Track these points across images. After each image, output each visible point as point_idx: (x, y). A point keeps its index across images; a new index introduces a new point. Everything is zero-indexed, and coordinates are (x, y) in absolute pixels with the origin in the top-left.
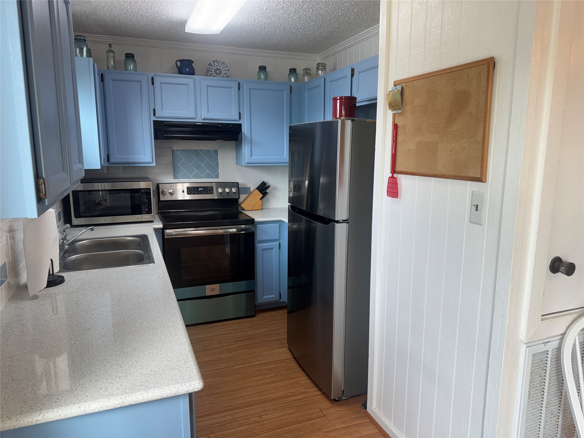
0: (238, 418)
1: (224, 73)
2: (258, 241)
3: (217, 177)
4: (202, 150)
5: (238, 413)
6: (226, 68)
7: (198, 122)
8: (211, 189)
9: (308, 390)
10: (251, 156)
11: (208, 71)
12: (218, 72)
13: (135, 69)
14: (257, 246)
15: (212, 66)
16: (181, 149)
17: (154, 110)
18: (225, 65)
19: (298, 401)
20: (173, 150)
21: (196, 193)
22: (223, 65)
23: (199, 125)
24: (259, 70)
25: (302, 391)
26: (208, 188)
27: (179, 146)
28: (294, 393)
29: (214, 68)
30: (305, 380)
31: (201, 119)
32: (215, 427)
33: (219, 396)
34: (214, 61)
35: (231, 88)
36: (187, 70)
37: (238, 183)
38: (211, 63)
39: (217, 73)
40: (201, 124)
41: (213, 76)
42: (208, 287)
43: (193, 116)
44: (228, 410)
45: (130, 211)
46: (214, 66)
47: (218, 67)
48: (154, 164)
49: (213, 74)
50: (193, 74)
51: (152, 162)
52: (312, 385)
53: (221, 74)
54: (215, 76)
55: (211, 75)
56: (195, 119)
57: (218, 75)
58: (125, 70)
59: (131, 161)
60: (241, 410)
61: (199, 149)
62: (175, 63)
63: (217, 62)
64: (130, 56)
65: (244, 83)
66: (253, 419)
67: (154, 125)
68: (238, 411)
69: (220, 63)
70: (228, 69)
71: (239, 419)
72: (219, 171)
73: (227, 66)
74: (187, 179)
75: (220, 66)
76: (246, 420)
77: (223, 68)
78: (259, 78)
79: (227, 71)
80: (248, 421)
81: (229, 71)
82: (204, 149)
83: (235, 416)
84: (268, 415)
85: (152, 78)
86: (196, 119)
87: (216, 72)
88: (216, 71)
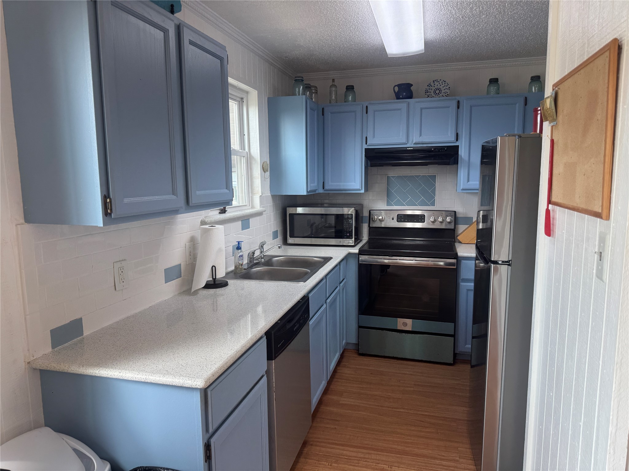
0: (369, 458)
1: (444, 92)
2: (462, 279)
3: (433, 204)
4: (417, 176)
5: (371, 454)
6: (447, 86)
7: (409, 147)
8: (423, 217)
9: (461, 460)
10: (468, 181)
11: (426, 92)
12: (438, 92)
13: (354, 100)
14: (460, 285)
15: (432, 86)
16: (396, 175)
17: (366, 138)
18: (446, 84)
19: (442, 467)
20: (388, 177)
21: (406, 220)
22: (444, 84)
23: (409, 150)
24: (489, 83)
25: (454, 458)
26: (420, 216)
27: (395, 172)
28: (443, 457)
29: (434, 88)
30: (466, 448)
31: (413, 144)
32: (342, 458)
33: (364, 431)
34: (434, 81)
35: (449, 107)
36: (404, 94)
37: (455, 212)
38: (431, 83)
39: (437, 94)
40: (412, 149)
41: (431, 97)
42: (400, 321)
43: (404, 141)
44: (364, 448)
45: (334, 235)
46: (434, 86)
47: (439, 87)
48: (363, 191)
49: (431, 95)
50: (410, 97)
51: (361, 189)
52: (471, 456)
53: (440, 93)
54: (433, 97)
55: (429, 96)
56: (406, 144)
57: (437, 95)
58: (345, 102)
59: (342, 188)
60: (376, 452)
61: (415, 175)
62: (393, 88)
63: (437, 82)
64: (350, 88)
65: (465, 100)
66: (382, 465)
67: (365, 153)
68: (373, 452)
69: (440, 82)
70: (449, 88)
71: (368, 460)
72: (436, 197)
73: (448, 85)
74: (401, 207)
75: (440, 85)
76: (374, 464)
77: (443, 87)
78: (488, 92)
79: (448, 89)
80: (376, 466)
81: (449, 89)
82: (420, 175)
83: (367, 456)
84: (400, 468)
85: (367, 107)
86: (408, 144)
87: (435, 93)
88: (435, 91)
